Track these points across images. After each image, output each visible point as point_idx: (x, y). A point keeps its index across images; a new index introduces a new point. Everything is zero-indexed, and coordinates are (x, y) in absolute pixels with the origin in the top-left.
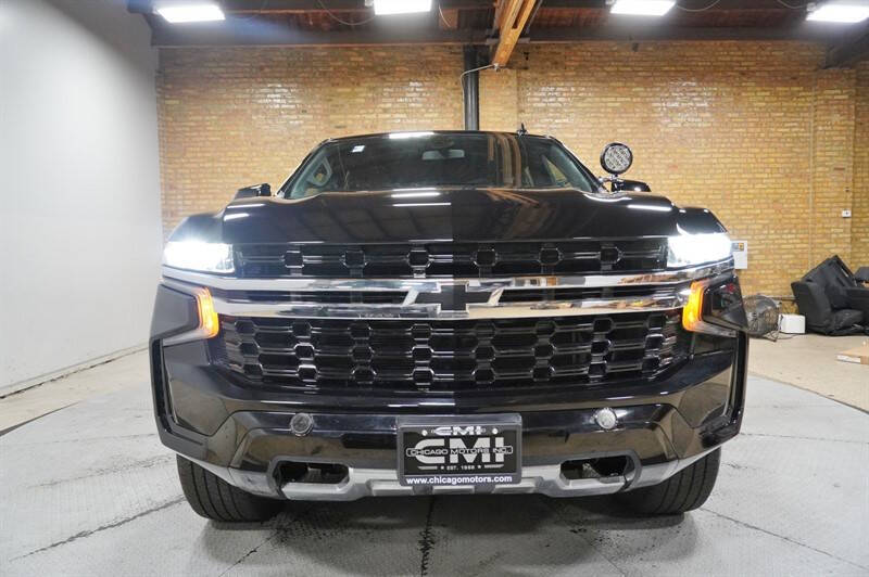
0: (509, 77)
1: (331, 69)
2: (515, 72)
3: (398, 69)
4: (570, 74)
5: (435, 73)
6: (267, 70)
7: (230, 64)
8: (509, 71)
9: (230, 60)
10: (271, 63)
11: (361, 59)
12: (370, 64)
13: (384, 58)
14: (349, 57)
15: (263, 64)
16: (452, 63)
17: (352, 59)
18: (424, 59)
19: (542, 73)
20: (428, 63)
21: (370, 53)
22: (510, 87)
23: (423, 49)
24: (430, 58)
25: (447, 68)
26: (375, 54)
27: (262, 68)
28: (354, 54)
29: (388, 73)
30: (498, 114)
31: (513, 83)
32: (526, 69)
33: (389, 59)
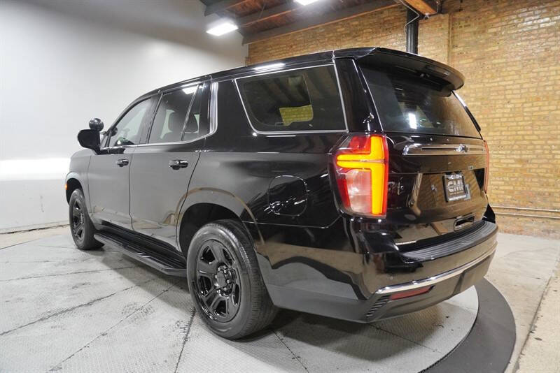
0: (442, 21)
1: (326, 40)
2: (447, 15)
3: (364, 31)
4: (502, 5)
5: (389, 29)
6: (294, 47)
7: (278, 47)
8: (442, 16)
9: (278, 45)
10: (296, 43)
11: (343, 29)
12: (348, 32)
13: (356, 26)
14: (336, 29)
15: (292, 44)
16: (401, 20)
17: (338, 30)
18: (382, 21)
19: (476, 11)
20: (385, 22)
21: (349, 24)
22: (442, 29)
23: (382, 13)
24: (385, 19)
25: (398, 24)
26: (351, 24)
27: (291, 47)
28: (340, 26)
29: (359, 36)
30: (433, 52)
31: (445, 25)
32: (460, 10)
33: (360, 25)
